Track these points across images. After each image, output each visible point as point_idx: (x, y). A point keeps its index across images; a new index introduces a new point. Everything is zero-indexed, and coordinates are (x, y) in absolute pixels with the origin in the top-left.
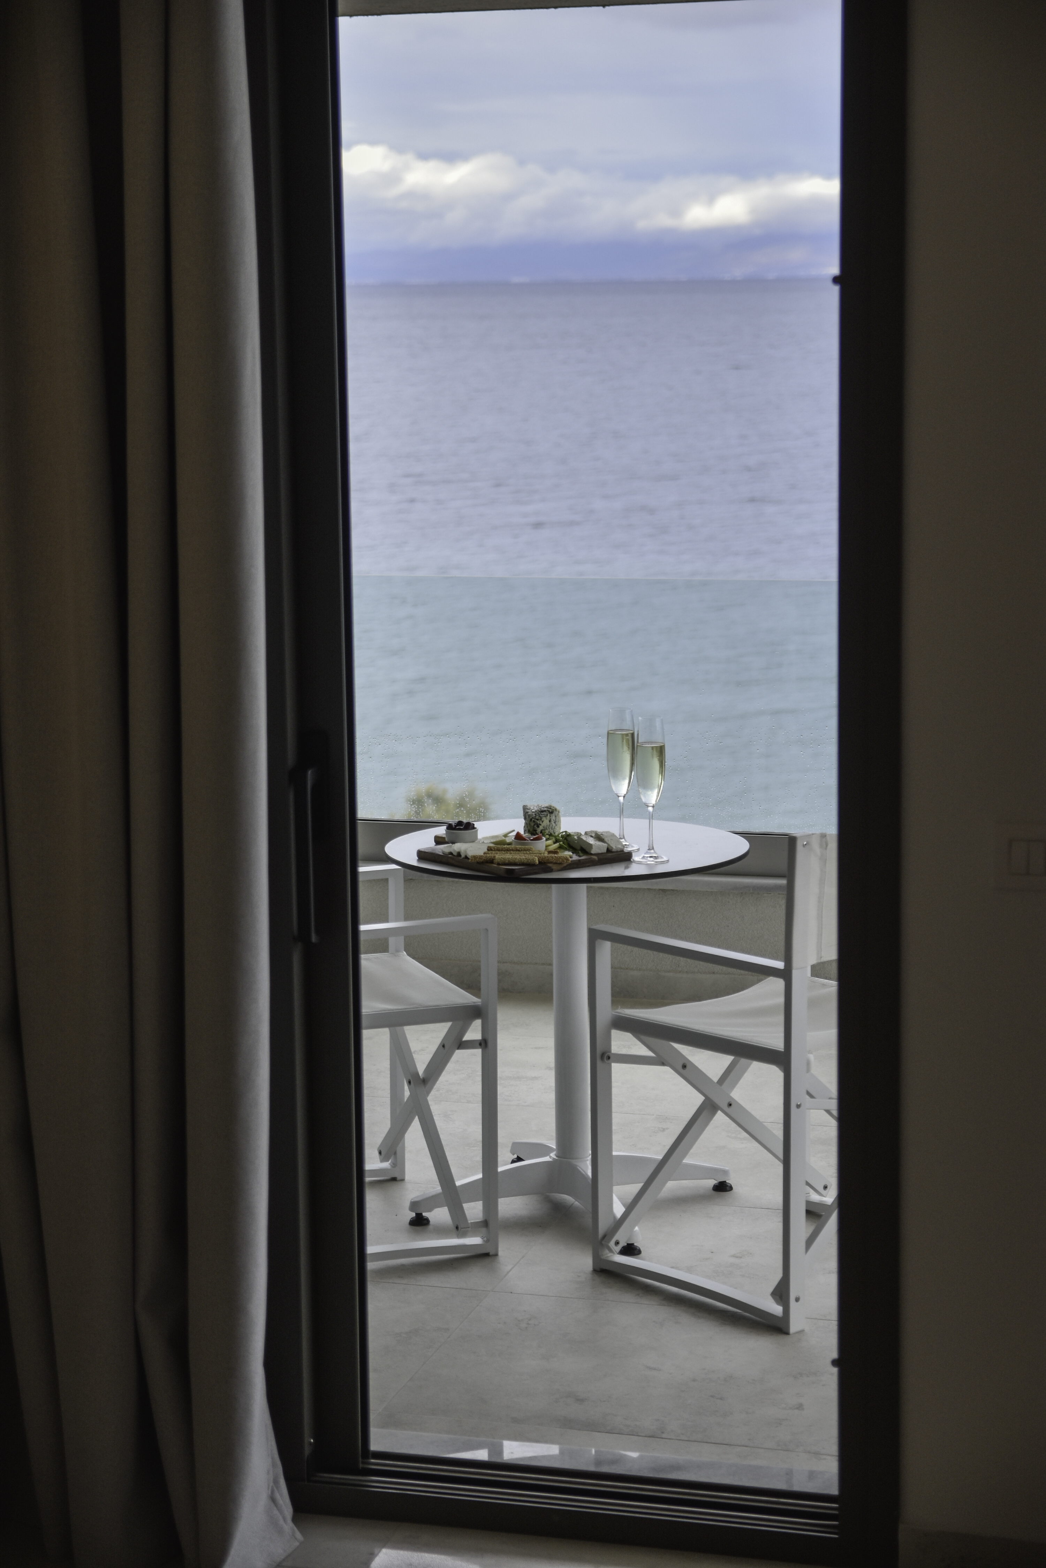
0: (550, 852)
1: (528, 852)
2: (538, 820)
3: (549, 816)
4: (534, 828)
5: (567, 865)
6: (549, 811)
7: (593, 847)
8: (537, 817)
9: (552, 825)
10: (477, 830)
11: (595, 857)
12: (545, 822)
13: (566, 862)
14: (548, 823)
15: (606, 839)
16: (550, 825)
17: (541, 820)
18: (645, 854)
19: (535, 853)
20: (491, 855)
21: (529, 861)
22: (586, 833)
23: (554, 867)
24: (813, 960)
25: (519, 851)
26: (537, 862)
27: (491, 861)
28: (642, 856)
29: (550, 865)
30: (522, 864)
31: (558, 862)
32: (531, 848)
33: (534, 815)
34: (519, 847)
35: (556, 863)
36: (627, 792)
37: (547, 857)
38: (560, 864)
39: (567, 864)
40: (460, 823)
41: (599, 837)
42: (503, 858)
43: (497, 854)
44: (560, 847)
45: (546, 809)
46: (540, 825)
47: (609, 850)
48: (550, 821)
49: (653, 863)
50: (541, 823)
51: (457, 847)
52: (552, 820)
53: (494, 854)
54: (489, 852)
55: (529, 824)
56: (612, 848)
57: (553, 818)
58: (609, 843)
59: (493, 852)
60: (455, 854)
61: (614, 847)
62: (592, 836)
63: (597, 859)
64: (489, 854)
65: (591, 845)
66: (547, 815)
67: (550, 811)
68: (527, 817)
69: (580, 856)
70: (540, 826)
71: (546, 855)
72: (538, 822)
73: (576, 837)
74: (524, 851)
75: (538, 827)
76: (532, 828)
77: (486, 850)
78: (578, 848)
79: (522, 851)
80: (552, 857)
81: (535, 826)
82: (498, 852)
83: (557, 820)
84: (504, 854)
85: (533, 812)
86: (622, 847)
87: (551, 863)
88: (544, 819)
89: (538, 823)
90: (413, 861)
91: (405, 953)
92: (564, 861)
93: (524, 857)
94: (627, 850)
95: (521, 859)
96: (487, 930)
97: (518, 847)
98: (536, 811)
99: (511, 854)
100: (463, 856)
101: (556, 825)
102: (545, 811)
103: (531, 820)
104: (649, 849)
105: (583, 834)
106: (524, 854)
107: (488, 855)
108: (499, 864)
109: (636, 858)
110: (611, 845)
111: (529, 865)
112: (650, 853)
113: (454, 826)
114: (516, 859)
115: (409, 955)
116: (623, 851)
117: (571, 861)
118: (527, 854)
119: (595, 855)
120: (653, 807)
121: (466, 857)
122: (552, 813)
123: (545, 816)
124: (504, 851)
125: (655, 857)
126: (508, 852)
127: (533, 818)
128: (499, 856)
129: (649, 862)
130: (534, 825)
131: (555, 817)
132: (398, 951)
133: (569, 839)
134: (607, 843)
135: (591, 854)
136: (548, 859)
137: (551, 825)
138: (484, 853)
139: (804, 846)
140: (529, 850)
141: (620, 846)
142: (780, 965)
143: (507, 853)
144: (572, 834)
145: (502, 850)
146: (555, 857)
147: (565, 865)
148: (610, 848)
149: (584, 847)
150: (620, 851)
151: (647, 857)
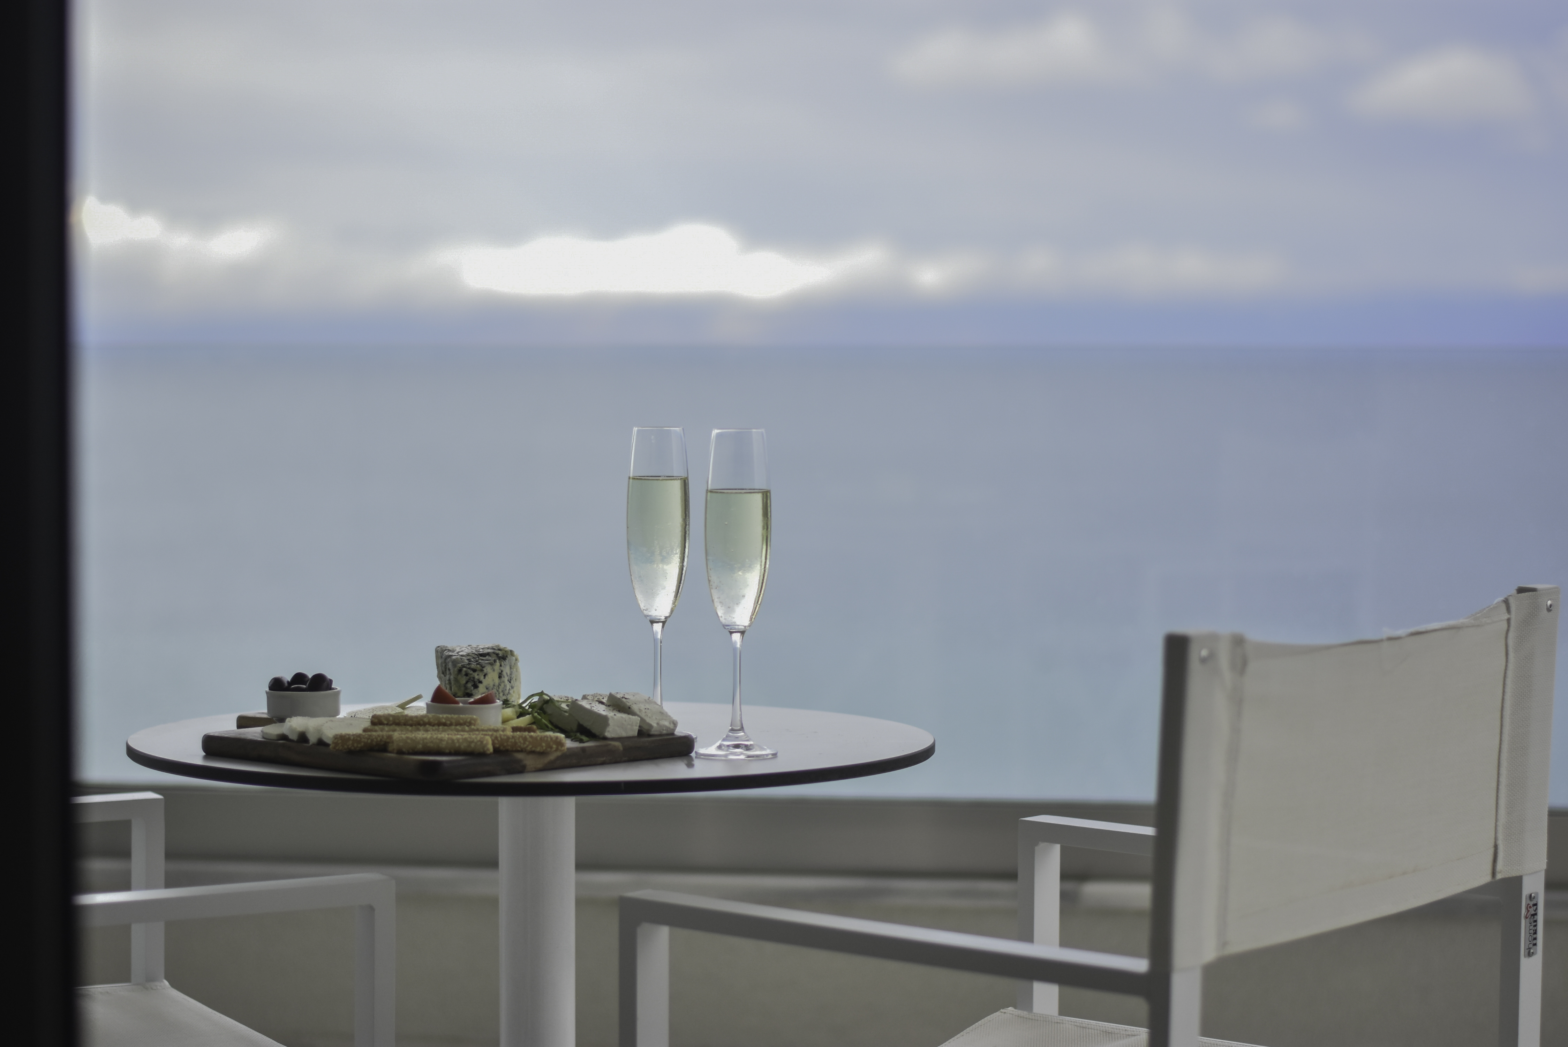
0: (515, 729)
1: (467, 728)
2: (474, 671)
3: (498, 663)
4: (466, 688)
5: (558, 758)
6: (497, 655)
7: (610, 722)
8: (473, 666)
9: (505, 686)
10: (338, 693)
11: (617, 744)
12: (491, 678)
13: (557, 750)
14: (497, 681)
15: (635, 708)
16: (499, 685)
17: (482, 670)
18: (724, 740)
19: (483, 730)
20: (381, 733)
21: (473, 745)
22: (585, 697)
23: (530, 761)
24: (1210, 955)
25: (445, 724)
26: (490, 748)
27: (382, 747)
28: (718, 744)
29: (519, 756)
30: (457, 753)
31: (538, 749)
32: (472, 719)
33: (467, 661)
34: (445, 716)
35: (532, 752)
36: (672, 611)
37: (513, 737)
38: (542, 754)
39: (559, 754)
40: (299, 678)
41: (618, 704)
42: (412, 739)
43: (394, 731)
44: (535, 722)
45: (489, 651)
46: (481, 682)
47: (643, 732)
48: (500, 677)
49: (742, 757)
50: (482, 678)
51: (296, 724)
52: (504, 673)
53: (389, 731)
54: (376, 728)
55: (456, 680)
56: (651, 726)
57: (506, 670)
58: (643, 715)
59: (386, 728)
60: (294, 737)
61: (655, 725)
62: (602, 703)
63: (621, 748)
64: (376, 731)
65: (604, 720)
66: (495, 661)
67: (501, 656)
68: (450, 665)
69: (581, 741)
70: (480, 686)
71: (509, 733)
72: (476, 675)
73: (564, 706)
74: (456, 725)
75: (476, 686)
76: (463, 689)
77: (367, 724)
78: (575, 727)
79: (451, 724)
80: (525, 739)
81: (469, 685)
82: (397, 728)
83: (513, 676)
84: (411, 731)
85: (462, 656)
86: (672, 726)
87: (521, 751)
88: (488, 669)
89: (477, 677)
90: (196, 756)
91: (166, 983)
92: (551, 748)
93: (458, 736)
94: (680, 731)
95: (453, 740)
96: (371, 909)
97: (443, 717)
98: (468, 655)
99: (427, 731)
100: (313, 739)
101: (512, 687)
102: (488, 654)
103: (460, 671)
104: (732, 730)
105: (579, 698)
106: (458, 731)
107: (374, 733)
108: (400, 752)
109: (700, 749)
110: (648, 720)
111: (475, 754)
112: (737, 738)
113: (286, 684)
114: (441, 740)
115: (174, 985)
116: (673, 734)
117: (568, 749)
118: (463, 731)
119: (613, 739)
120: (742, 633)
121: (321, 743)
122: (504, 658)
123: (491, 664)
124: (411, 725)
125: (746, 746)
126: (421, 728)
127: (463, 666)
128: (399, 735)
129: (731, 757)
130: (467, 682)
131: (511, 668)
132: (150, 979)
133: (549, 709)
134: (638, 716)
135: (605, 738)
136: (516, 743)
137: (502, 685)
138: (365, 730)
139: (1204, 661)
140: (470, 724)
141: (666, 723)
142: (1139, 965)
143: (419, 730)
144: (556, 699)
145: (405, 724)
146: (531, 737)
147: (552, 757)
148: (646, 727)
149: (587, 724)
150: (667, 735)
151: (728, 746)
